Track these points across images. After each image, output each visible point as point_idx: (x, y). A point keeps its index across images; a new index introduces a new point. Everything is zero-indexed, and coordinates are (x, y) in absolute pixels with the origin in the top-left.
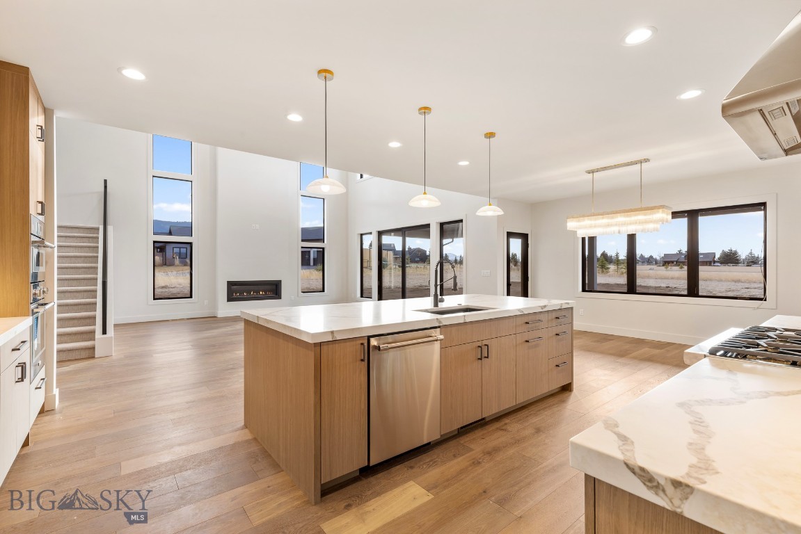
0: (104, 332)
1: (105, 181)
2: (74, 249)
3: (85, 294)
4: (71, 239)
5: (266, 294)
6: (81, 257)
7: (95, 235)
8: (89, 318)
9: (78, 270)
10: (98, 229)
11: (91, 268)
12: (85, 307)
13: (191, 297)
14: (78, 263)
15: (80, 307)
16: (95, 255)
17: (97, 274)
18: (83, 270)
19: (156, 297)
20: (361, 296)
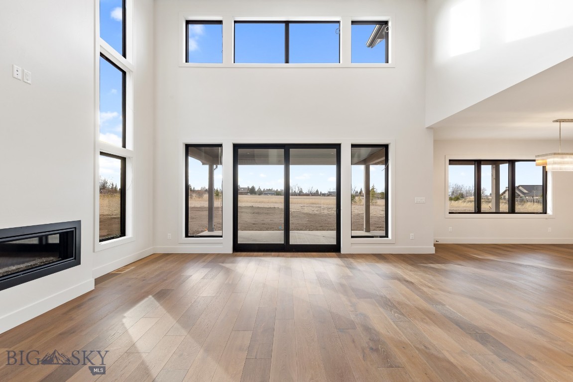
20: (187, 236)
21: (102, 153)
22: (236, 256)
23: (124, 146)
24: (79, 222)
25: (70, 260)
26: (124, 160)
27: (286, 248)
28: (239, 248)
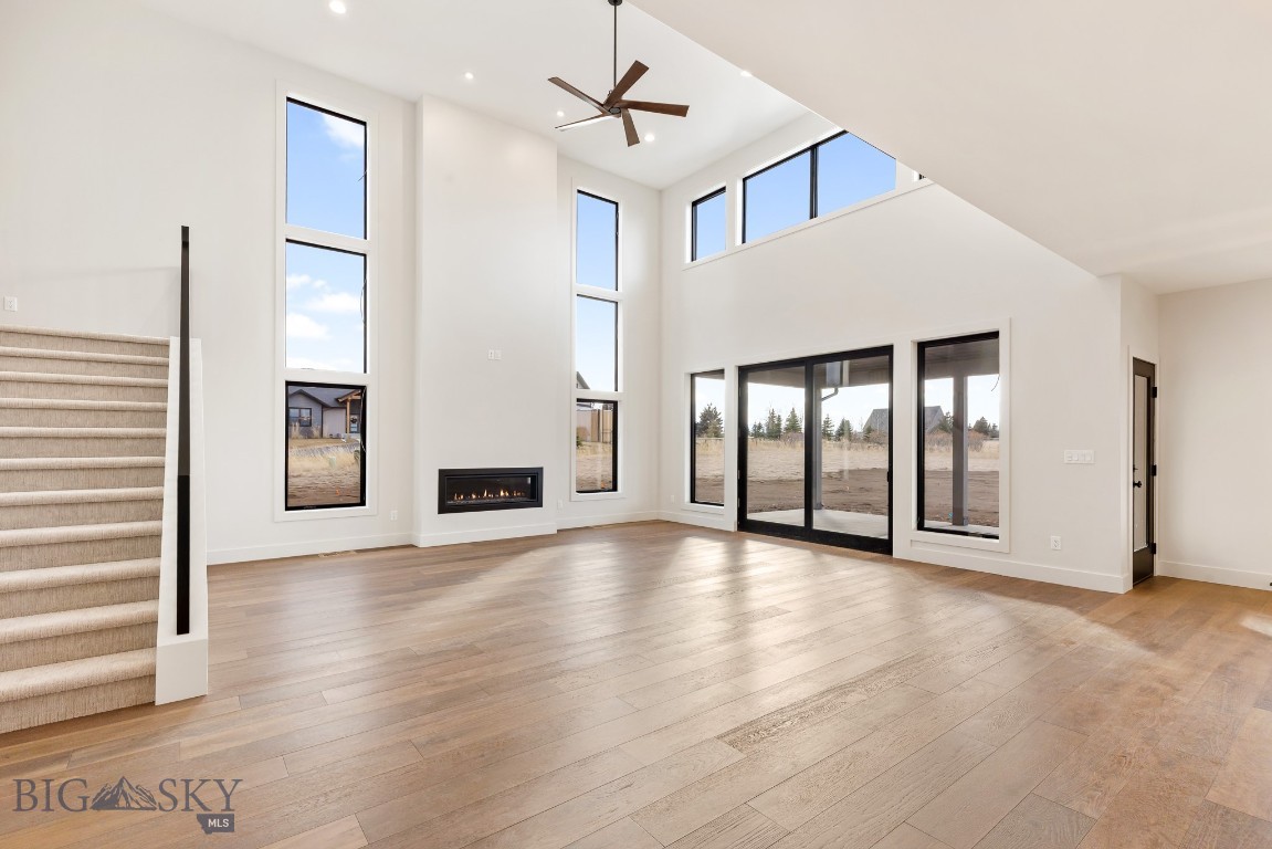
0: (183, 626)
1: (185, 231)
2: (106, 390)
3: (132, 508)
4: (102, 368)
5: (511, 496)
6: (122, 410)
7: (158, 359)
8: (139, 578)
9: (112, 442)
10: (166, 346)
11: (150, 438)
12: (129, 545)
13: (363, 503)
14: (117, 426)
15: (116, 545)
16: (159, 405)
17: (163, 454)
18: (128, 443)
19: (289, 505)
20: (693, 501)
21: (581, 400)
23: (616, 389)
24: (541, 469)
25: (533, 502)
26: (615, 404)
27: (806, 534)
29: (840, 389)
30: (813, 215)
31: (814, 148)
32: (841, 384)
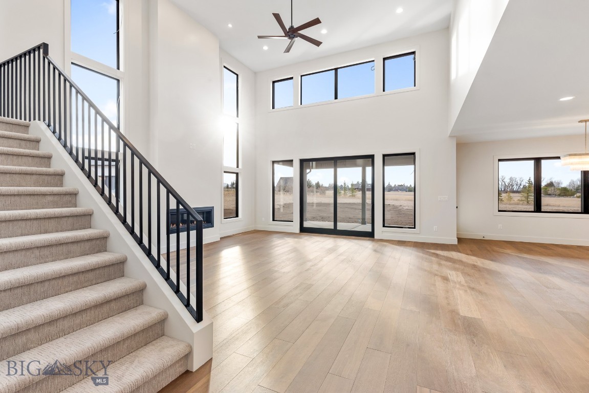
20: (273, 220)
21: (225, 172)
22: (301, 235)
23: (238, 167)
24: (213, 207)
25: (209, 224)
26: (237, 174)
27: (334, 232)
28: (303, 230)
29: (312, 170)
30: (336, 98)
31: (336, 69)
32: (312, 168)
